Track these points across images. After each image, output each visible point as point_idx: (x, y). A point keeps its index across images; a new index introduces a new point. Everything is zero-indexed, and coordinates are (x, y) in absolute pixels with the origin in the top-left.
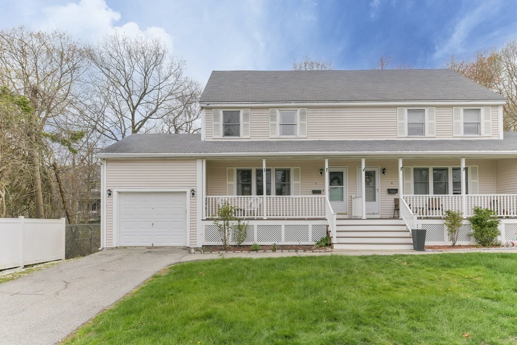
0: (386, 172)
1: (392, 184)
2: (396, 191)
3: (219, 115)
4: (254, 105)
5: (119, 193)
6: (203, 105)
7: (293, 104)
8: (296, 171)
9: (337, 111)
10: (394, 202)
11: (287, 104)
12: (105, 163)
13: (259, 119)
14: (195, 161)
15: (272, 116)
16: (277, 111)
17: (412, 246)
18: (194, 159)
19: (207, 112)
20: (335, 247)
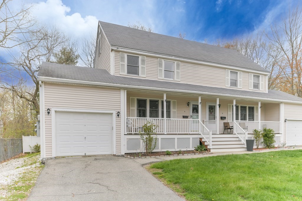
0: (221, 106)
1: (223, 114)
2: (225, 118)
3: (124, 57)
4: (149, 54)
5: (56, 112)
6: (114, 48)
7: (173, 58)
8: (174, 102)
9: (196, 66)
10: (223, 124)
11: (170, 57)
12: (43, 86)
13: (151, 65)
14: (119, 91)
15: (159, 63)
16: (163, 60)
17: (246, 149)
18: (119, 89)
19: (116, 54)
20: (212, 151)
